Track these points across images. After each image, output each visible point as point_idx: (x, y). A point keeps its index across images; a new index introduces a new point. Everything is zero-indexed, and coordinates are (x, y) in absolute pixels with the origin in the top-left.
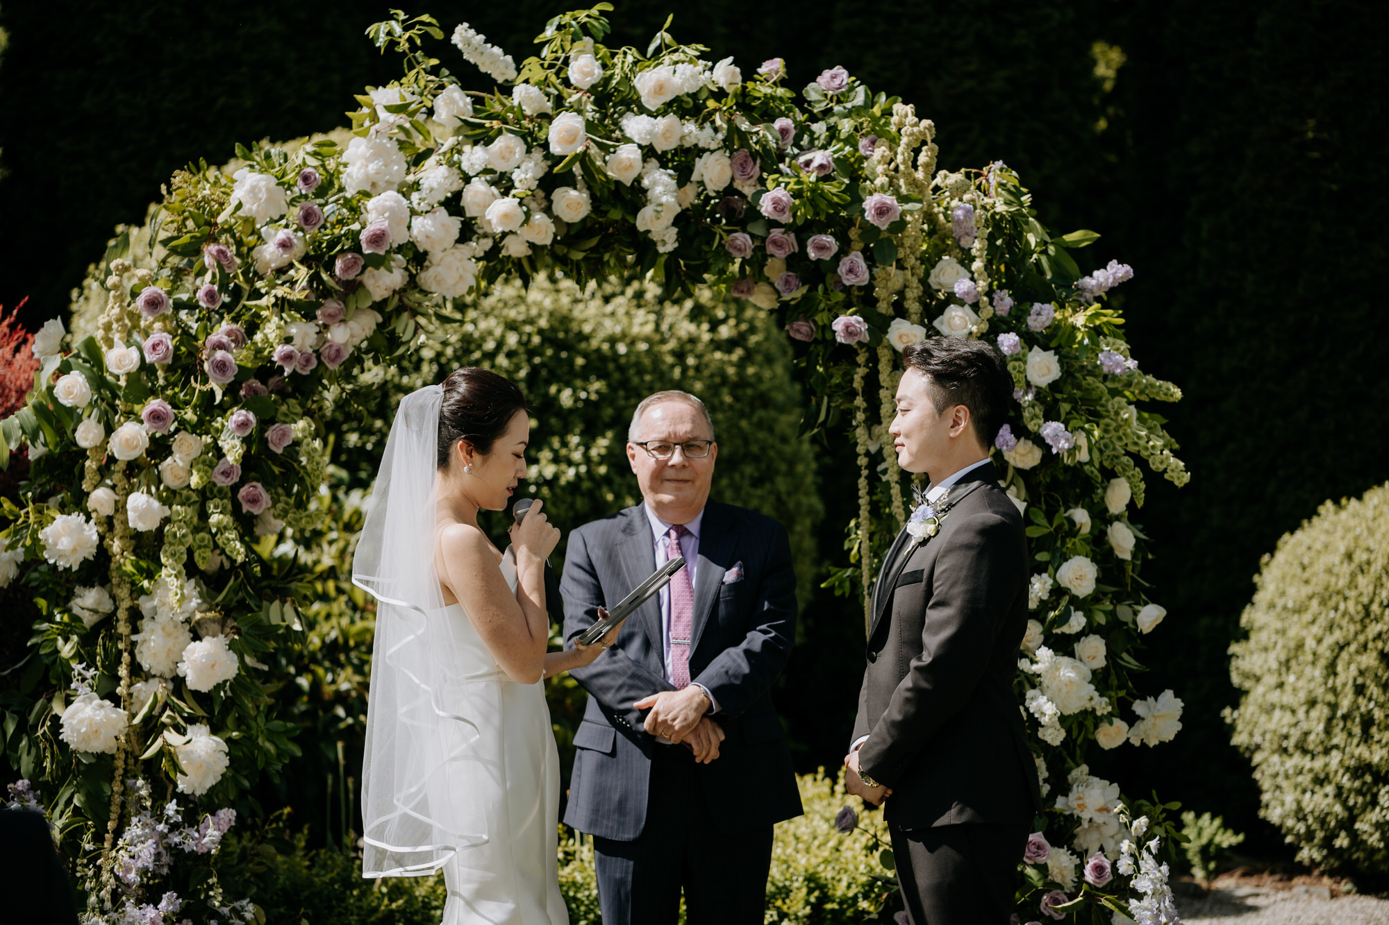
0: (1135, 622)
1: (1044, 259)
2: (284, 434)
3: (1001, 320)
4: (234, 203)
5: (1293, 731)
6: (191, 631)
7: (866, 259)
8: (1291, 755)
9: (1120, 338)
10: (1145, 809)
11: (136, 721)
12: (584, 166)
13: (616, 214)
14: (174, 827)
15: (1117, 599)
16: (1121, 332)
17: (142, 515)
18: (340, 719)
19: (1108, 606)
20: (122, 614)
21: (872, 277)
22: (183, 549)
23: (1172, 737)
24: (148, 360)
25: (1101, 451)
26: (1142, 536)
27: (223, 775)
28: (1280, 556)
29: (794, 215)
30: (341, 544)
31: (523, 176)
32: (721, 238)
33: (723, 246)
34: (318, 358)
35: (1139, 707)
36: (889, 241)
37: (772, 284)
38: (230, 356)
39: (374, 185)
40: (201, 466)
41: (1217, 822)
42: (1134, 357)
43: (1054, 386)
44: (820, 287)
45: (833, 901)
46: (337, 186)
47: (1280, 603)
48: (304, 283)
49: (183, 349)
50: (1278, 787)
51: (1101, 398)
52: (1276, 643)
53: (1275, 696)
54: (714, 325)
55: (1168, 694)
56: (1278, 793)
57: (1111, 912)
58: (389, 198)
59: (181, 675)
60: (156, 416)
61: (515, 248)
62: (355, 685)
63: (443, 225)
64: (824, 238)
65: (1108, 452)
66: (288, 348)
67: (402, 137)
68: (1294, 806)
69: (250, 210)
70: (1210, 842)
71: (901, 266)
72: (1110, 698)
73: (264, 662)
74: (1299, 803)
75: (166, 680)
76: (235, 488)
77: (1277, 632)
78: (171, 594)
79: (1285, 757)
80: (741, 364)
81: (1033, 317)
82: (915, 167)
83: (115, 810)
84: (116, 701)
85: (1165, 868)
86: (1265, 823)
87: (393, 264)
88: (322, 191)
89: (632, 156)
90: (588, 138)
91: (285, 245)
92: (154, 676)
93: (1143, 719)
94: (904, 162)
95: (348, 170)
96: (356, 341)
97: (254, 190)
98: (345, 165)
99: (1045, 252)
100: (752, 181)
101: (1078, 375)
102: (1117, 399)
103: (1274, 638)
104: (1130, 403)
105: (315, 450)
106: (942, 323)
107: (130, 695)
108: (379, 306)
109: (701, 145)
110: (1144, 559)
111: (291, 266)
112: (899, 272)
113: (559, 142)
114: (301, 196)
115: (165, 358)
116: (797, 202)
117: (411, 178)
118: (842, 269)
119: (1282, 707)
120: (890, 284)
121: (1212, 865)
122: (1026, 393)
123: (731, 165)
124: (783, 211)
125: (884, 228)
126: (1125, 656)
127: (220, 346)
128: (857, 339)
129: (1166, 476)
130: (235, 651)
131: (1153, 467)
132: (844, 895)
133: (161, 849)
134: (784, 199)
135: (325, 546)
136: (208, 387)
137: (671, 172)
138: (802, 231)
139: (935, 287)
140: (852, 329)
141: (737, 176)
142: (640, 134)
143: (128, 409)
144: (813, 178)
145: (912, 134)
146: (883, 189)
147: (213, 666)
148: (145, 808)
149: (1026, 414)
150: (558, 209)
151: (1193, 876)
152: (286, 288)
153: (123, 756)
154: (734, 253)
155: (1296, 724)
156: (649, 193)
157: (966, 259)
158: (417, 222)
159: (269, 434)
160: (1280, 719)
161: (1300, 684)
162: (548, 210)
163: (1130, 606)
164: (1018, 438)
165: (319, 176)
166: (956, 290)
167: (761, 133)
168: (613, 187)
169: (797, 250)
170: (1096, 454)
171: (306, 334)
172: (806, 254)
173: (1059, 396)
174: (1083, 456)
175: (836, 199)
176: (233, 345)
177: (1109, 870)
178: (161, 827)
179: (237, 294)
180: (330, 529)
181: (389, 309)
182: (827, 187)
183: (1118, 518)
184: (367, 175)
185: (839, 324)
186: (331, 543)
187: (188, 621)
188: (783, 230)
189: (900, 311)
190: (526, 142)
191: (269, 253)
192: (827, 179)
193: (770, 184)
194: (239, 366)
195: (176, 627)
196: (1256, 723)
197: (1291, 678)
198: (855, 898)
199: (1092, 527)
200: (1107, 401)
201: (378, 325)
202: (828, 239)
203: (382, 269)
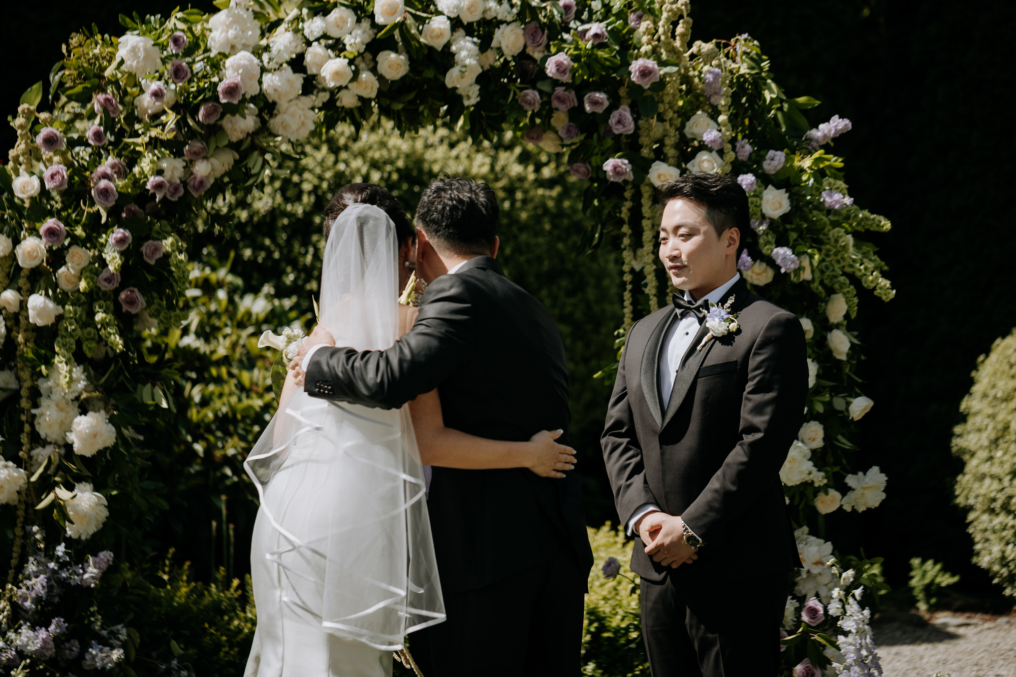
0: (847, 410)
1: (780, 116)
2: (157, 249)
3: (743, 163)
4: (118, 59)
5: (999, 495)
6: (79, 407)
7: (632, 112)
8: (997, 514)
9: (840, 179)
10: (854, 563)
11: (34, 479)
12: (402, 34)
13: (429, 74)
14: (63, 565)
15: (835, 392)
16: (842, 174)
17: (41, 312)
18: (226, 477)
19: (827, 398)
20: (24, 393)
21: (637, 128)
22: (72, 341)
23: (877, 505)
24: (47, 187)
25: (822, 272)
26: (856, 341)
27: (104, 524)
28: (993, 357)
29: (573, 77)
30: (234, 338)
31: (352, 41)
32: (515, 94)
33: (517, 101)
34: (185, 187)
35: (850, 480)
36: (651, 97)
37: (556, 132)
38: (112, 185)
39: (233, 47)
40: (88, 274)
41: (938, 567)
42: (851, 196)
43: (785, 218)
44: (595, 136)
45: (609, 631)
46: (202, 48)
47: (992, 393)
48: (173, 126)
49: (76, 178)
50: (987, 540)
51: (824, 228)
52: (987, 426)
53: (985, 468)
54: (538, 168)
55: (875, 469)
56: (986, 545)
57: (824, 646)
58: (243, 57)
59: (70, 442)
60: (51, 232)
61: (347, 100)
62: (240, 450)
63: (289, 81)
64: (597, 95)
65: (828, 273)
66: (159, 179)
67: (257, 8)
68: (999, 555)
69: (131, 66)
70: (932, 583)
71: (661, 119)
72: (826, 472)
73: (139, 433)
74: (1003, 552)
75: (59, 447)
76: (117, 292)
77: (989, 416)
78: (61, 377)
79: (993, 517)
80: (559, 199)
81: (767, 162)
82: (674, 37)
83: (16, 549)
84: (19, 463)
85: (867, 612)
86: (977, 568)
87: (246, 111)
88: (190, 51)
89: (442, 27)
90: (406, 11)
91: (158, 95)
92: (50, 443)
93: (854, 490)
94: (665, 33)
95: (212, 35)
96: (218, 174)
97: (134, 50)
98: (210, 30)
99: (780, 109)
100: (541, 48)
101: (805, 209)
102: (837, 229)
103: (986, 421)
104: (847, 233)
105: (181, 261)
106: (693, 166)
107: (31, 458)
108: (234, 146)
109: (499, 18)
110: (859, 360)
111: (164, 112)
112: (659, 124)
113: (382, 14)
114: (173, 55)
115: (61, 184)
116: (576, 65)
117: (264, 42)
118: (613, 120)
119: (992, 477)
120: (651, 133)
121: (933, 601)
122: (761, 224)
123: (524, 35)
124: (564, 72)
125: (646, 87)
126: (840, 437)
127: (105, 176)
128: (623, 178)
129: (876, 293)
130: (114, 425)
131: (865, 285)
132: (618, 626)
133: (53, 582)
134: (565, 62)
135: (221, 339)
136: (95, 209)
137: (475, 39)
138: (581, 89)
139: (689, 136)
140: (619, 169)
141: (529, 43)
142: (449, 8)
143: (32, 226)
144: (589, 46)
145: (671, 10)
146: (647, 55)
147: (95, 436)
148: (40, 549)
149: (761, 241)
150: (383, 68)
151: (918, 609)
152: (159, 130)
153: (23, 507)
154: (526, 107)
155: (1003, 489)
156: (456, 57)
157: (714, 114)
158: (267, 79)
159: (143, 249)
160: (989, 486)
161: (1006, 458)
162: (374, 70)
163: (844, 397)
164: (754, 260)
165: (186, 38)
166: (705, 138)
167: (548, 8)
168: (426, 52)
169: (576, 104)
170: (817, 274)
171: (175, 168)
172: (584, 108)
173: (788, 226)
174: (807, 275)
175: (608, 63)
176: (115, 176)
177: (822, 612)
178: (52, 565)
179: (120, 134)
180: (226, 325)
181: (243, 147)
182: (602, 54)
183: (837, 326)
184: (227, 39)
185: (609, 166)
186: (225, 337)
187: (77, 398)
188: (564, 88)
189: (660, 155)
190: (356, 14)
191: (146, 102)
192: (602, 46)
193: (553, 50)
194: (119, 193)
195: (67, 403)
196: (971, 488)
197: (999, 454)
198: (627, 629)
199: (815, 333)
200: (829, 231)
201: (235, 161)
202: (600, 96)
203: (238, 116)
